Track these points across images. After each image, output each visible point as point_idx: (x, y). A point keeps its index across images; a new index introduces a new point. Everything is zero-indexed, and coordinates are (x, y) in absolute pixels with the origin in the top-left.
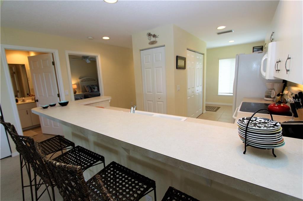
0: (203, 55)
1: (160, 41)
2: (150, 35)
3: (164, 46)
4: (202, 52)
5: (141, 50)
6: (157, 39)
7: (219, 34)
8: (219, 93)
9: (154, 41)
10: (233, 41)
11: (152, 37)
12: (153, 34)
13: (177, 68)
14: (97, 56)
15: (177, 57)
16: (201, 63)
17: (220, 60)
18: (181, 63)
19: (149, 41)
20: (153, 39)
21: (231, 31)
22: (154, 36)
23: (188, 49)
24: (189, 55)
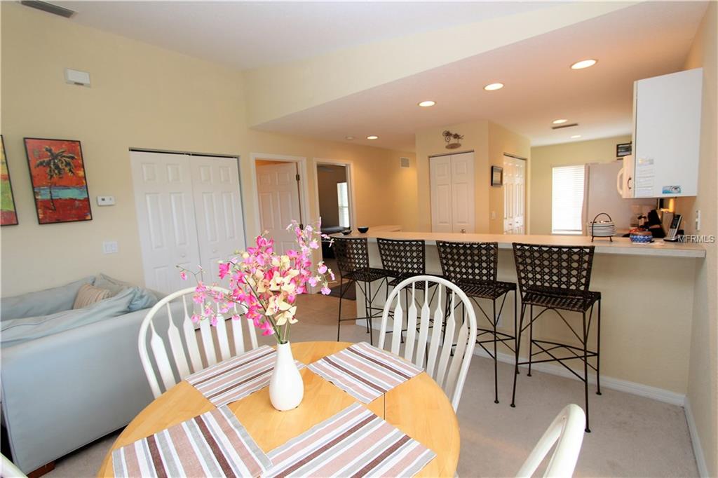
0: (524, 161)
1: (465, 144)
2: (448, 134)
3: (473, 151)
4: (525, 157)
5: (430, 157)
6: (460, 141)
7: (554, 128)
8: (554, 231)
9: (456, 144)
10: (579, 136)
11: (452, 138)
12: (454, 133)
13: (492, 184)
14: (350, 165)
15: (492, 168)
16: (522, 175)
17: (553, 169)
18: (496, 177)
19: (447, 144)
20: (453, 141)
21: (576, 125)
22: (456, 136)
23: (505, 155)
24: (506, 163)
